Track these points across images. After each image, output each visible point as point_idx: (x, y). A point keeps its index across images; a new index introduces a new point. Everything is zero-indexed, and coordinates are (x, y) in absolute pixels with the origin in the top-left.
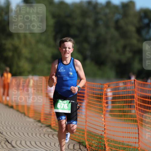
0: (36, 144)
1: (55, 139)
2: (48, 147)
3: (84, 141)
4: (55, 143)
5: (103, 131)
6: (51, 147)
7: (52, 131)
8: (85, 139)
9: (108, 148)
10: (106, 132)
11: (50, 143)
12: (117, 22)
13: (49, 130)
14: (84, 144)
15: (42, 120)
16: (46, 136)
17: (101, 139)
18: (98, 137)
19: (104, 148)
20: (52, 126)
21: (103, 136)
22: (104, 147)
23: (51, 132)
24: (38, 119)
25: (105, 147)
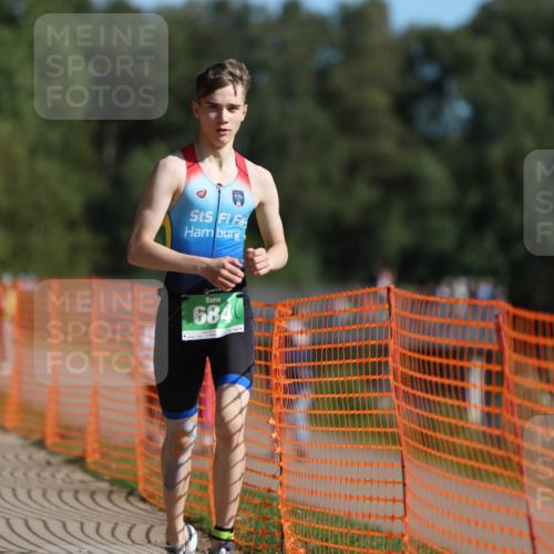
0: (29, 528)
1: (101, 509)
2: (74, 537)
3: (205, 514)
4: (99, 525)
5: (274, 477)
6: (84, 538)
7: (87, 478)
8: (209, 508)
9: (292, 539)
10: (285, 482)
11: (82, 524)
12: (322, 75)
13: (79, 475)
14: (205, 526)
15: (50, 441)
16: (68, 496)
17: (266, 505)
18: (257, 501)
19: (278, 539)
20: (90, 460)
21: (275, 494)
22: (278, 534)
23: (83, 482)
24: (37, 437)
25: (282, 537)
